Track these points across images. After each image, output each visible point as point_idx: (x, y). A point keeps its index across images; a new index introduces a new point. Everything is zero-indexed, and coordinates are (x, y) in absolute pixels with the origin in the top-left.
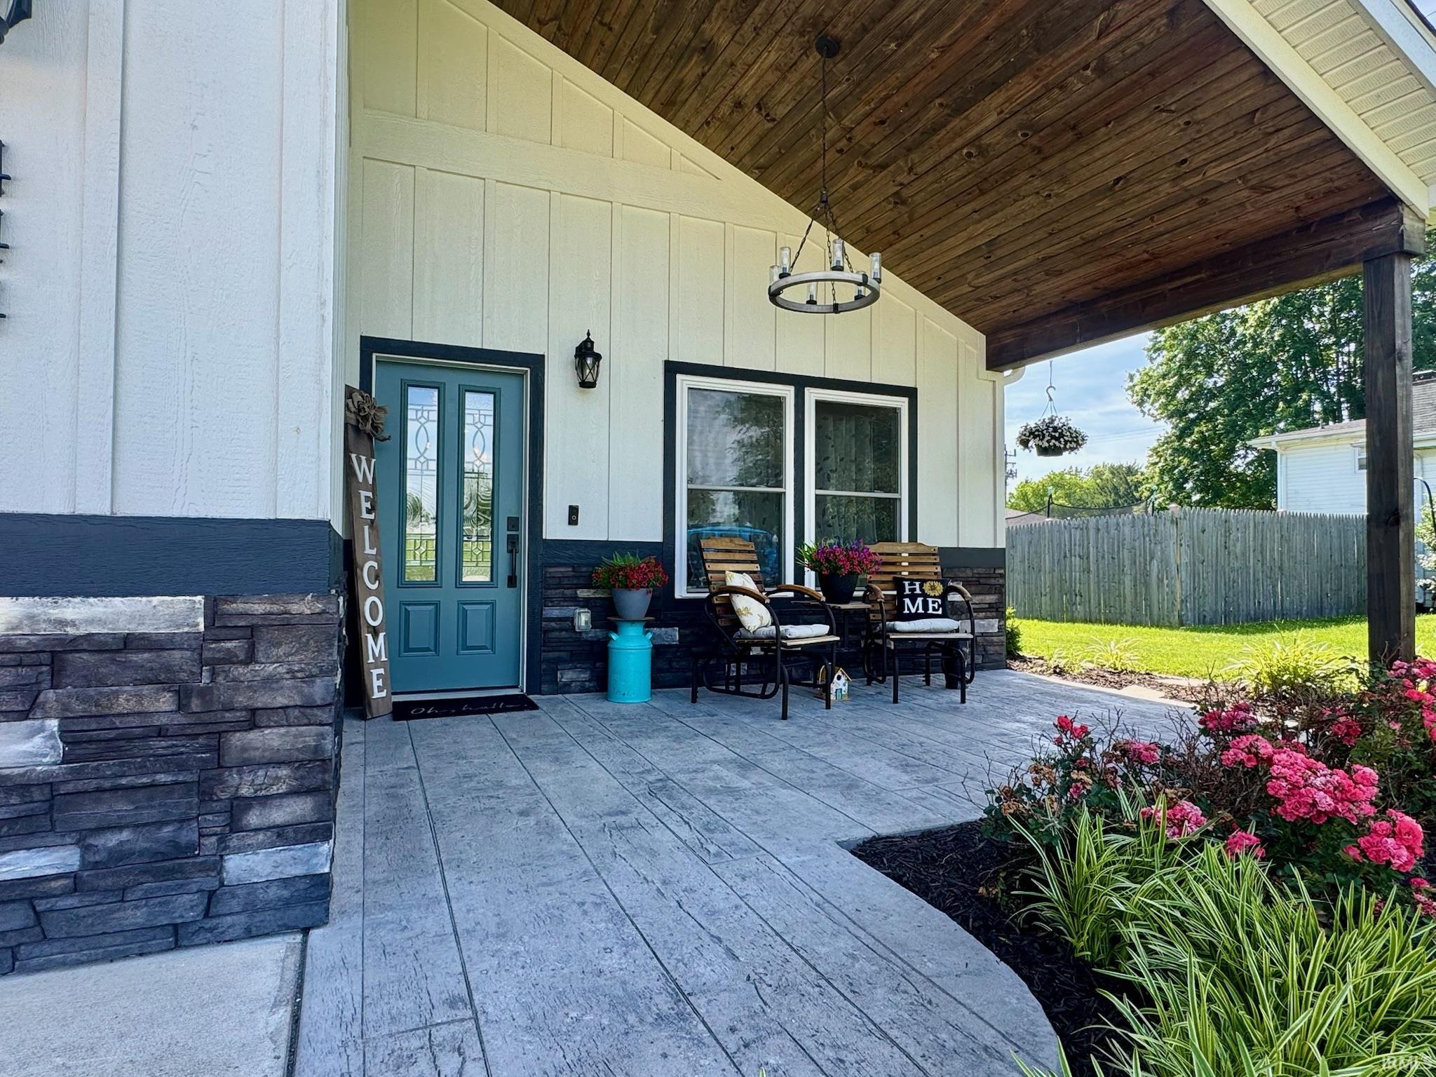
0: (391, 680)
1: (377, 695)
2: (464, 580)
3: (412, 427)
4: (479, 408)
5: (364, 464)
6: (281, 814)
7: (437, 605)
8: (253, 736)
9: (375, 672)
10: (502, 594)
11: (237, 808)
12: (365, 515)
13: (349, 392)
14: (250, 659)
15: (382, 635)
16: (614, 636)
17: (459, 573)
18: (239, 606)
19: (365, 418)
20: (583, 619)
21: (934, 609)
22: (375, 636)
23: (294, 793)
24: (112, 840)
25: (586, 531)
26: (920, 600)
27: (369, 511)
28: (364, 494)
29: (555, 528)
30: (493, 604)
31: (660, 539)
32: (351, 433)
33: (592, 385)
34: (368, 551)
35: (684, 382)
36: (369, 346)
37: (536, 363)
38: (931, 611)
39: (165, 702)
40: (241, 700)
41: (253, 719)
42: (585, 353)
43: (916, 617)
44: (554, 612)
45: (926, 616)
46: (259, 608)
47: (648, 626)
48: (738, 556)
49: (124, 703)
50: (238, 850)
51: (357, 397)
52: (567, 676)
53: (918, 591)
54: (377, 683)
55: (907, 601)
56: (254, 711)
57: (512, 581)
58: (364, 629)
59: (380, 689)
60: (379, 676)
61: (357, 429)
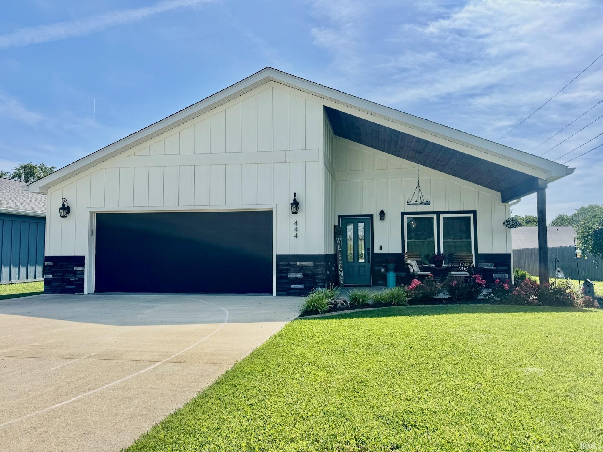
0: (344, 280)
1: (341, 282)
2: (359, 261)
3: (348, 230)
4: (361, 225)
5: (339, 240)
6: (321, 284)
7: (354, 266)
8: (318, 276)
9: (341, 278)
10: (367, 264)
11: (317, 283)
12: (339, 249)
13: (335, 226)
14: (317, 269)
15: (342, 272)
16: (387, 274)
17: (358, 260)
18: (316, 263)
19: (339, 231)
20: (383, 270)
21: (465, 269)
22: (341, 272)
23: (322, 282)
24: (307, 285)
25: (384, 251)
26: (462, 267)
27: (340, 248)
28: (338, 245)
29: (377, 250)
30: (365, 266)
31: (401, 252)
32: (336, 234)
33: (383, 220)
34: (339, 256)
35: (406, 216)
36: (340, 216)
37: (372, 216)
38: (464, 270)
39: (310, 272)
40: (317, 272)
41: (318, 275)
42: (382, 213)
43: (461, 271)
44: (377, 268)
45: (463, 271)
46: (318, 263)
47: (395, 272)
48: (412, 257)
49: (307, 272)
50: (317, 287)
51: (337, 228)
52: (380, 282)
53: (463, 265)
54: (341, 280)
55: (460, 267)
56: (318, 274)
57: (369, 262)
58: (339, 270)
59: (342, 282)
60: (342, 279)
61: (337, 233)
